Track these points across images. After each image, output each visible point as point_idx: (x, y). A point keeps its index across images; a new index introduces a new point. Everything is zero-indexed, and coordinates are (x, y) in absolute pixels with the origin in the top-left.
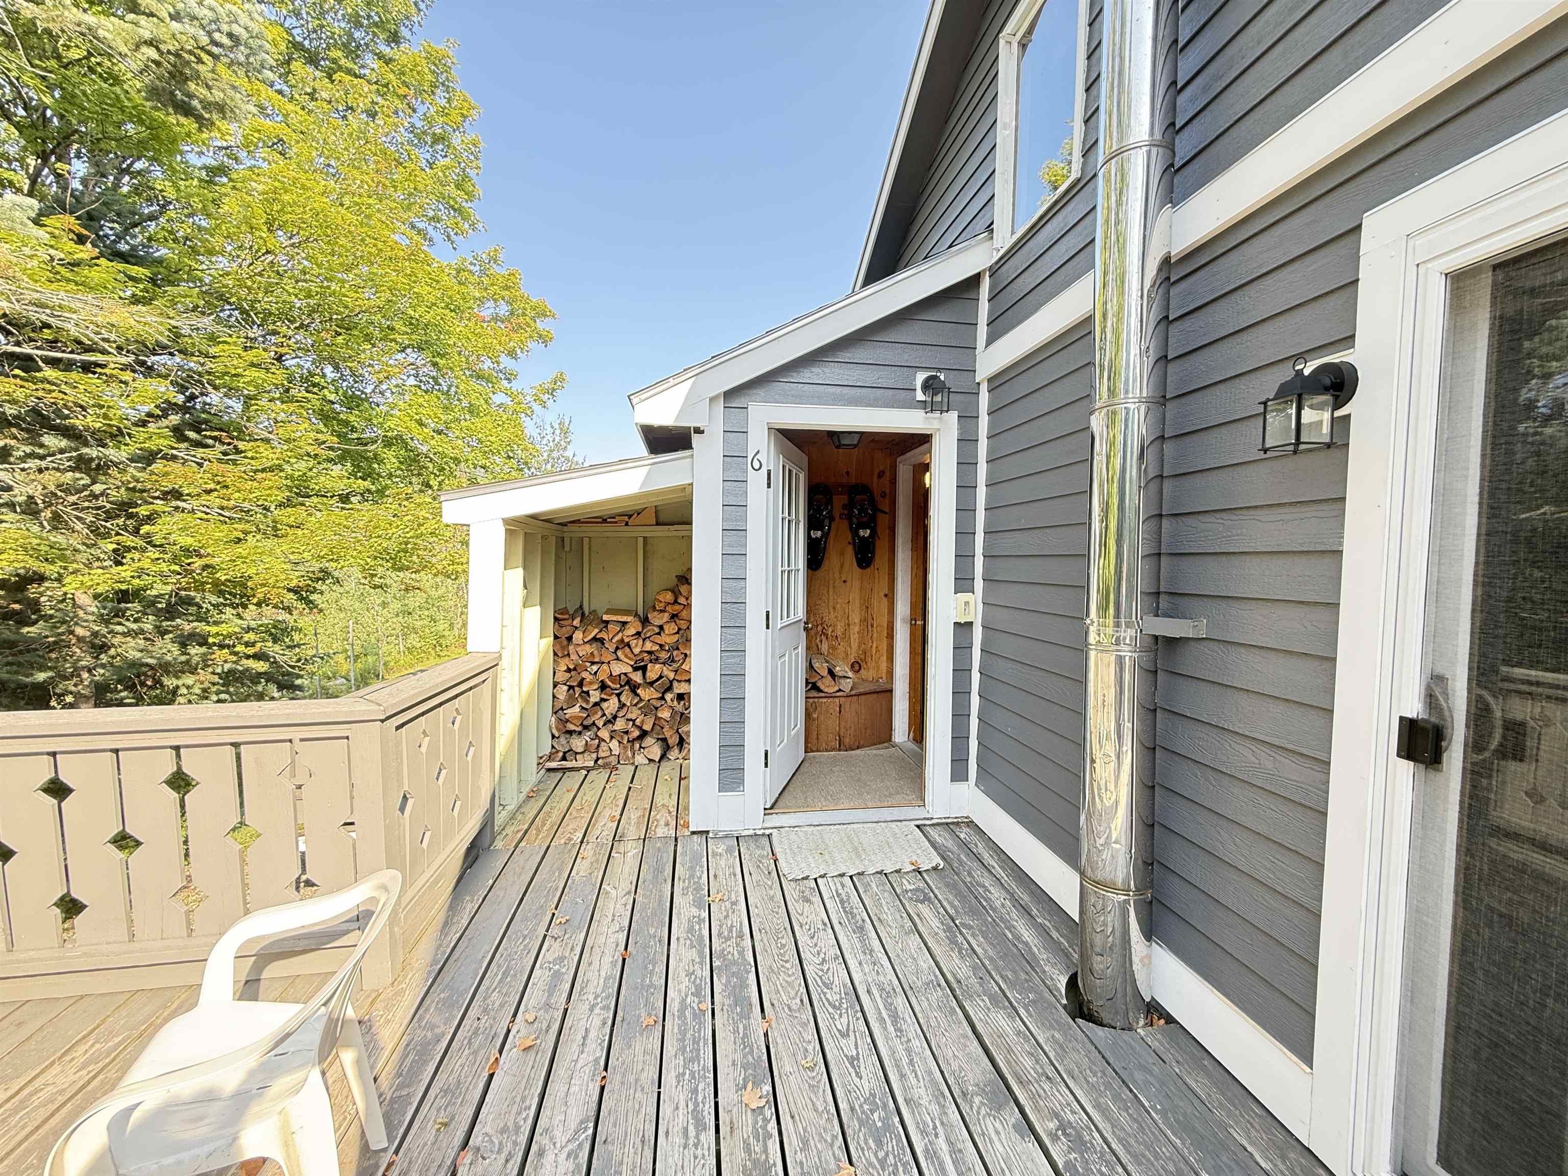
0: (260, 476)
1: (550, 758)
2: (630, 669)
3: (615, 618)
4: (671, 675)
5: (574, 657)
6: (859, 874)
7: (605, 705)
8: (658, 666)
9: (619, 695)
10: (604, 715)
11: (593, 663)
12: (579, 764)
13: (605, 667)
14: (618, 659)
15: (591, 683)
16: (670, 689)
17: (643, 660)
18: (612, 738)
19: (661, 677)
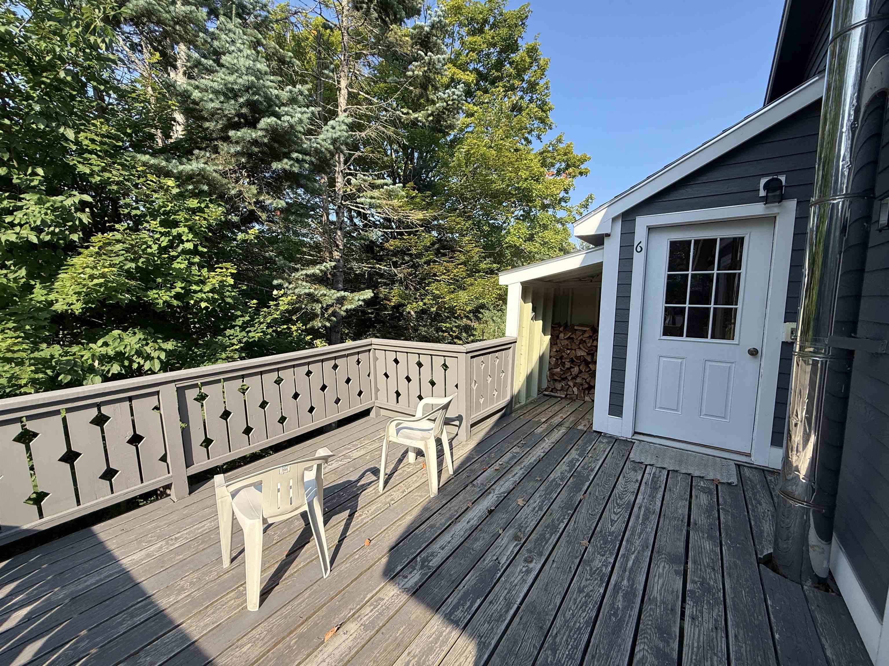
0: (460, 266)
1: (546, 390)
2: (585, 354)
3: (580, 328)
5: (559, 345)
6: (674, 470)
7: (572, 370)
9: (579, 366)
10: (571, 374)
11: (568, 349)
12: (558, 395)
13: (573, 351)
14: (580, 348)
15: (566, 358)
17: (592, 350)
18: (574, 386)
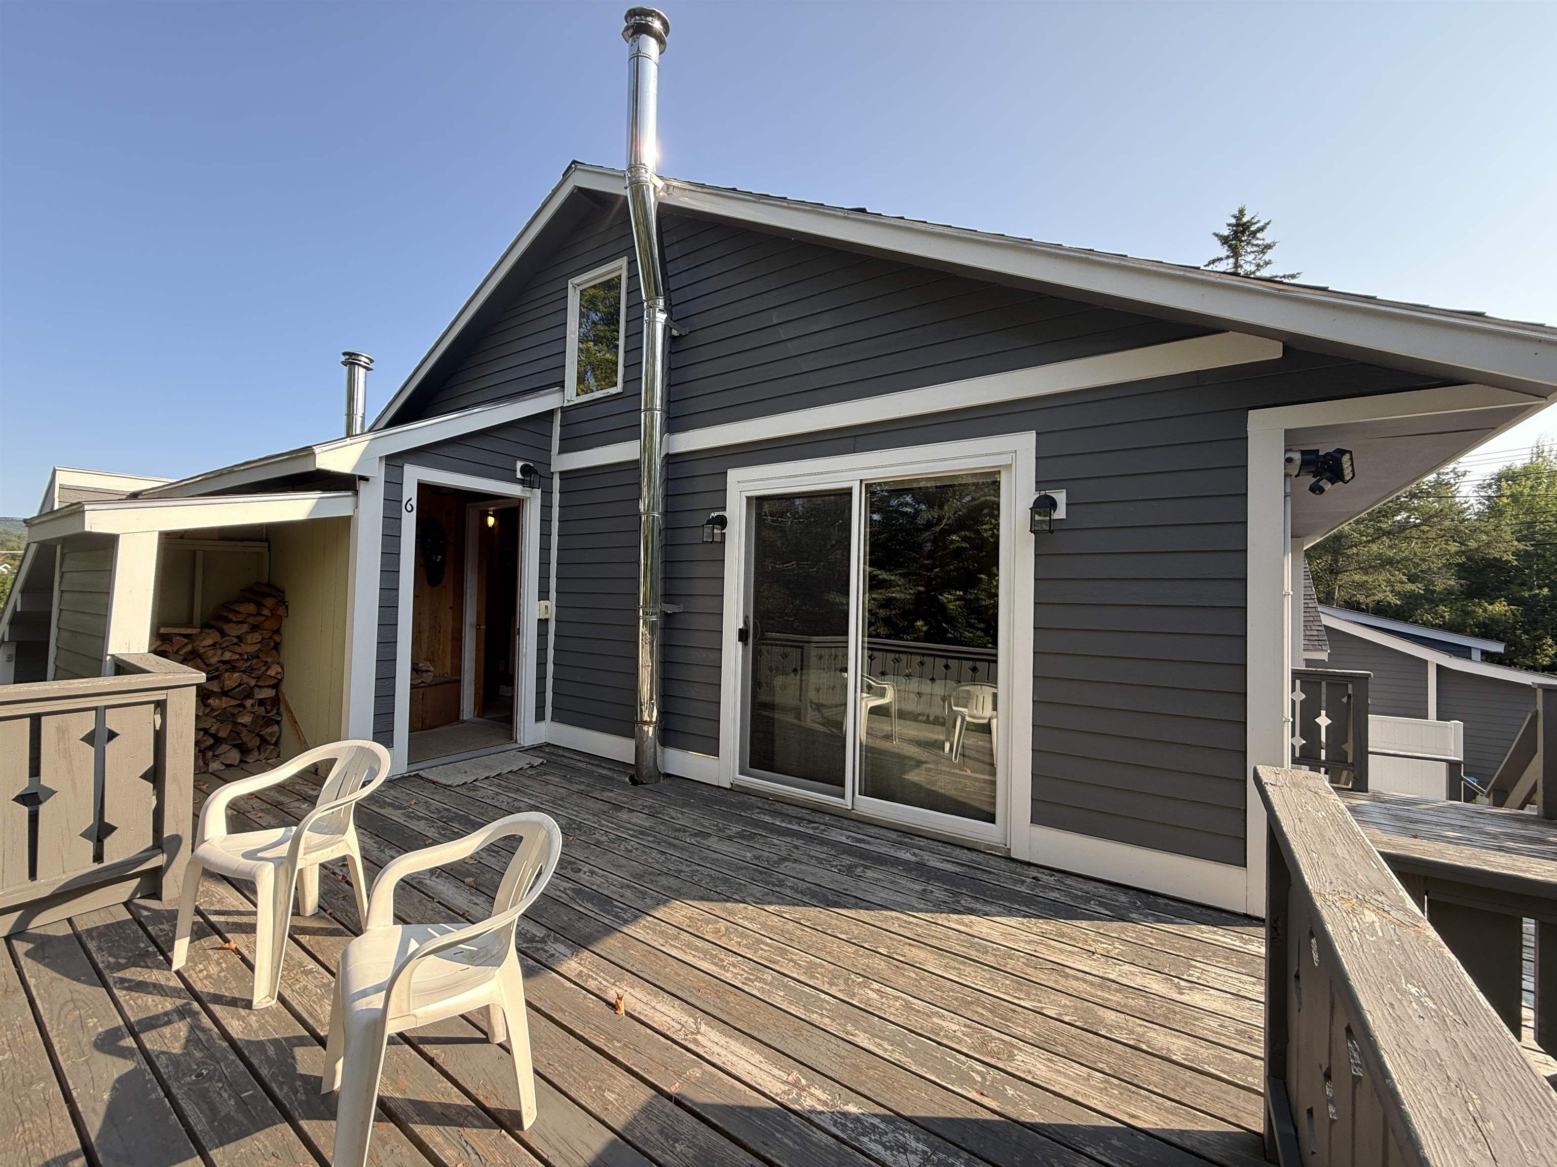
3: (175, 631)
4: (253, 682)
8: (236, 675)
16: (250, 695)
17: (220, 669)
19: (240, 685)
